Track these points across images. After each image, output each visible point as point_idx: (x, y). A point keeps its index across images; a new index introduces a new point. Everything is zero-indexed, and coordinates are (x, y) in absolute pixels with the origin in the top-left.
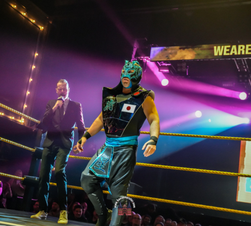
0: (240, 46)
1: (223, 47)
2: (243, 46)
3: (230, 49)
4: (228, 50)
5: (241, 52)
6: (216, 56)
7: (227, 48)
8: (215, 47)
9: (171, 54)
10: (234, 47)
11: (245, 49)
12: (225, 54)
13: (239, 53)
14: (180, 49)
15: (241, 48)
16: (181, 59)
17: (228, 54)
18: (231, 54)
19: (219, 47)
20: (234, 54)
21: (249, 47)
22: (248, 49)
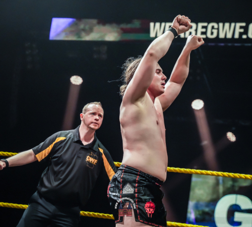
1: (163, 24)
2: (194, 25)
8: (152, 24)
9: (84, 30)
11: (196, 30)
14: (99, 23)
16: (100, 39)
19: (158, 24)
21: (203, 27)
22: (200, 30)
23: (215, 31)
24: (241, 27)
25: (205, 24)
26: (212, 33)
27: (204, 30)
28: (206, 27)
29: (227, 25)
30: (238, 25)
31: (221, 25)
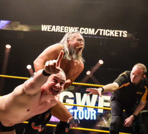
0: (57, 27)
1: (47, 26)
2: (59, 27)
3: (52, 27)
4: (50, 28)
5: (58, 30)
6: (43, 31)
7: (50, 27)
8: (42, 25)
9: (14, 26)
10: (54, 27)
11: (60, 29)
12: (48, 30)
13: (57, 31)
14: (20, 24)
15: (58, 28)
16: (21, 30)
17: (50, 31)
18: (52, 31)
19: (45, 26)
20: (53, 31)
21: (63, 28)
22: (62, 29)
23: (67, 30)
24: (77, 29)
25: (64, 27)
26: (66, 31)
27: (63, 29)
28: (64, 28)
29: (72, 28)
30: (76, 28)
31: (70, 27)
